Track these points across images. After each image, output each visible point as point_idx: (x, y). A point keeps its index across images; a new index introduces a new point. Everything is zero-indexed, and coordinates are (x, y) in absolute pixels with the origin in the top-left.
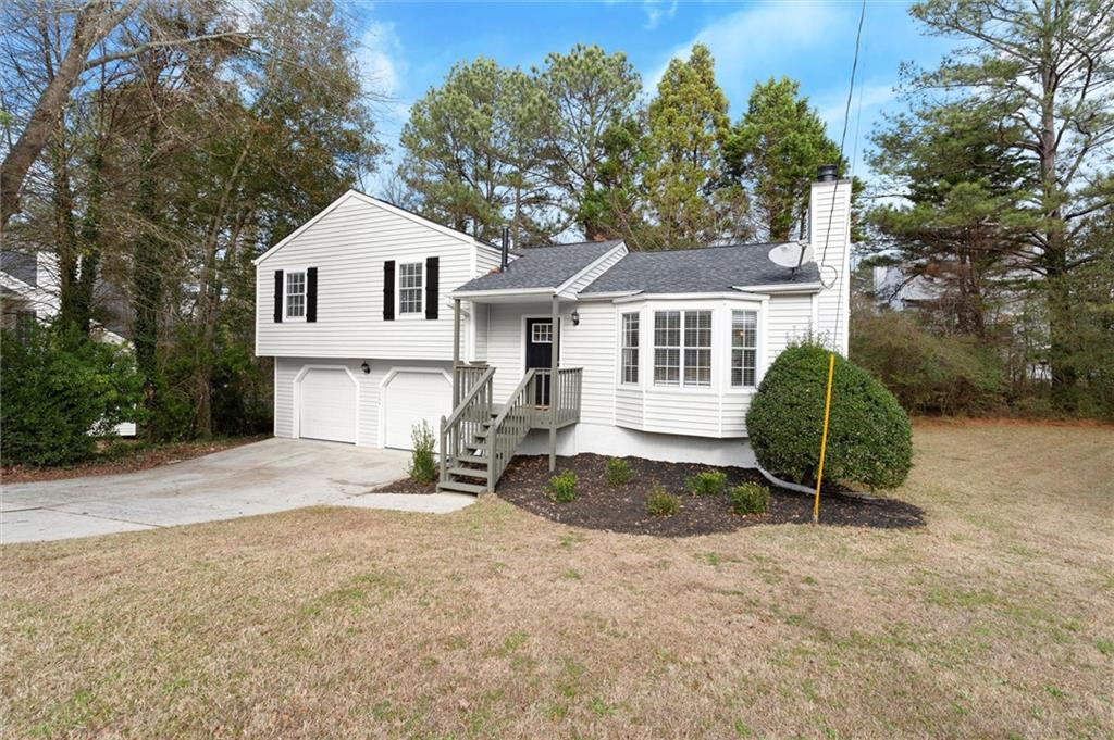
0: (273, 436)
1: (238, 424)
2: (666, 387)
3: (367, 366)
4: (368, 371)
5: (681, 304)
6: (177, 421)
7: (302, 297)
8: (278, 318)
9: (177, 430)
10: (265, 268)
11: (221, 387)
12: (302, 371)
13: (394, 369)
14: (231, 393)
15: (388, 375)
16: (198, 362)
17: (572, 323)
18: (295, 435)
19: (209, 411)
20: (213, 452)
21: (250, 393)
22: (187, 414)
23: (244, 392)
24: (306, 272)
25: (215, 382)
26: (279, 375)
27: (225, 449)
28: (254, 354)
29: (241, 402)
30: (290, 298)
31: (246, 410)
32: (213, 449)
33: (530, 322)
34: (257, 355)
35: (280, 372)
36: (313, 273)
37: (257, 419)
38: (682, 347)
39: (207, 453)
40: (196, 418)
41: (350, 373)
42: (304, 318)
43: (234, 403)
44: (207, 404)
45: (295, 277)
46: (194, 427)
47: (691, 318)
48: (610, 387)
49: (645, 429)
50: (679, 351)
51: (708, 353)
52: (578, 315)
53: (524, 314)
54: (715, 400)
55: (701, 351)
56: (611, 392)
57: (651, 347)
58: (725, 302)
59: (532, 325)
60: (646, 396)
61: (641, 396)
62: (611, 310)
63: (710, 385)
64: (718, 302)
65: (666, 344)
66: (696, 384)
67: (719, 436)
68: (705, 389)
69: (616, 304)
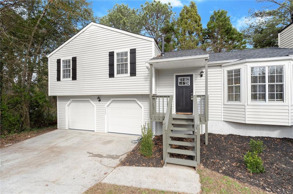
0: (57, 129)
1: (41, 123)
2: (258, 102)
3: (99, 98)
4: (100, 101)
6: (14, 124)
7: (70, 70)
8: (59, 79)
9: (13, 128)
10: (52, 59)
11: (34, 109)
12: (69, 102)
13: (112, 99)
14: (38, 111)
15: (109, 102)
16: (23, 99)
17: (199, 76)
18: (67, 128)
19: (29, 119)
20: (30, 138)
21: (46, 111)
22: (18, 121)
23: (44, 111)
24: (71, 59)
25: (31, 107)
26: (60, 104)
27: (35, 136)
28: (48, 95)
29: (43, 115)
30: (64, 70)
31: (45, 117)
32: (29, 136)
33: (177, 77)
34: (49, 95)
35: (59, 102)
36: (74, 60)
37: (49, 121)
38: (267, 84)
39: (27, 139)
40: (23, 122)
41: (91, 102)
42: (71, 79)
43: (40, 115)
44: (28, 116)
45: (66, 62)
46: (22, 126)
47: (272, 70)
48: (220, 103)
49: (247, 122)
50: (265, 85)
51: (282, 86)
52: (203, 72)
53: (175, 73)
54: (287, 108)
55: (277, 85)
56: (220, 106)
57: (250, 84)
58: (290, 61)
59: (179, 78)
60: (247, 107)
61: (243, 107)
62: (220, 69)
63: (283, 100)
64: (288, 61)
65: (257, 83)
66: (265, 100)
67: (290, 125)
68: (281, 103)
69: (223, 66)
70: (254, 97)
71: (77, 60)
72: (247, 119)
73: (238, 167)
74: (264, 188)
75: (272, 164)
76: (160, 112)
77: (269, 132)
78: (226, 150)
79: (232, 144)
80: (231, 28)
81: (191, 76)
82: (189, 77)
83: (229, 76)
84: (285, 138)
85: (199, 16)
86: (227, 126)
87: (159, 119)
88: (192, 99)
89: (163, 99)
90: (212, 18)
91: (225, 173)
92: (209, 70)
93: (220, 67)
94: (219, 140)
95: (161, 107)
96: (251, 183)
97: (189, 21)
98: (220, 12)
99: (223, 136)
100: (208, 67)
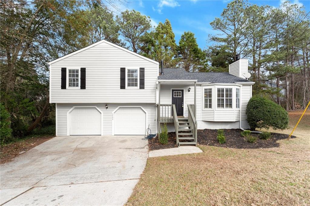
0: (55, 136)
2: (221, 109)
4: (107, 108)
5: (225, 86)
7: (77, 79)
8: (64, 87)
10: (55, 66)
12: (72, 109)
13: (119, 107)
17: (188, 91)
18: (68, 134)
24: (80, 69)
26: (58, 112)
30: (70, 79)
32: (32, 145)
34: (50, 103)
36: (83, 70)
38: (225, 98)
39: (31, 147)
41: (98, 109)
42: (79, 88)
45: (73, 71)
47: (227, 90)
48: (200, 109)
49: (215, 121)
50: (224, 99)
51: (231, 99)
52: (190, 89)
53: (172, 88)
54: (233, 112)
55: (229, 99)
56: (200, 111)
57: (217, 98)
58: (235, 86)
59: (174, 91)
60: (215, 112)
61: (213, 112)
62: (200, 87)
63: (232, 108)
64: (234, 86)
65: (220, 97)
66: (224, 108)
67: (235, 121)
68: (230, 109)
69: (202, 86)
70: (219, 105)
71: (86, 70)
72: (215, 119)
73: (215, 142)
74: (226, 147)
75: (228, 140)
76: (163, 116)
77: (225, 126)
78: (206, 137)
79: (208, 134)
80: (197, 48)
81: (183, 91)
82: (181, 92)
83: (205, 92)
84: (232, 129)
85: (173, 34)
86: (204, 123)
87: (165, 121)
88: (183, 107)
89: (163, 107)
90: (183, 37)
91: (209, 145)
92: (197, 88)
93: (200, 86)
94: (201, 133)
95: (164, 113)
96: (221, 147)
97: (165, 36)
98: (189, 33)
99: (202, 130)
100: (197, 85)
